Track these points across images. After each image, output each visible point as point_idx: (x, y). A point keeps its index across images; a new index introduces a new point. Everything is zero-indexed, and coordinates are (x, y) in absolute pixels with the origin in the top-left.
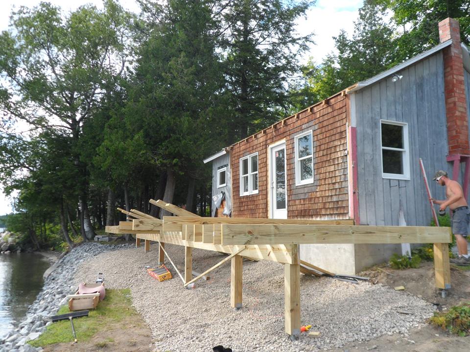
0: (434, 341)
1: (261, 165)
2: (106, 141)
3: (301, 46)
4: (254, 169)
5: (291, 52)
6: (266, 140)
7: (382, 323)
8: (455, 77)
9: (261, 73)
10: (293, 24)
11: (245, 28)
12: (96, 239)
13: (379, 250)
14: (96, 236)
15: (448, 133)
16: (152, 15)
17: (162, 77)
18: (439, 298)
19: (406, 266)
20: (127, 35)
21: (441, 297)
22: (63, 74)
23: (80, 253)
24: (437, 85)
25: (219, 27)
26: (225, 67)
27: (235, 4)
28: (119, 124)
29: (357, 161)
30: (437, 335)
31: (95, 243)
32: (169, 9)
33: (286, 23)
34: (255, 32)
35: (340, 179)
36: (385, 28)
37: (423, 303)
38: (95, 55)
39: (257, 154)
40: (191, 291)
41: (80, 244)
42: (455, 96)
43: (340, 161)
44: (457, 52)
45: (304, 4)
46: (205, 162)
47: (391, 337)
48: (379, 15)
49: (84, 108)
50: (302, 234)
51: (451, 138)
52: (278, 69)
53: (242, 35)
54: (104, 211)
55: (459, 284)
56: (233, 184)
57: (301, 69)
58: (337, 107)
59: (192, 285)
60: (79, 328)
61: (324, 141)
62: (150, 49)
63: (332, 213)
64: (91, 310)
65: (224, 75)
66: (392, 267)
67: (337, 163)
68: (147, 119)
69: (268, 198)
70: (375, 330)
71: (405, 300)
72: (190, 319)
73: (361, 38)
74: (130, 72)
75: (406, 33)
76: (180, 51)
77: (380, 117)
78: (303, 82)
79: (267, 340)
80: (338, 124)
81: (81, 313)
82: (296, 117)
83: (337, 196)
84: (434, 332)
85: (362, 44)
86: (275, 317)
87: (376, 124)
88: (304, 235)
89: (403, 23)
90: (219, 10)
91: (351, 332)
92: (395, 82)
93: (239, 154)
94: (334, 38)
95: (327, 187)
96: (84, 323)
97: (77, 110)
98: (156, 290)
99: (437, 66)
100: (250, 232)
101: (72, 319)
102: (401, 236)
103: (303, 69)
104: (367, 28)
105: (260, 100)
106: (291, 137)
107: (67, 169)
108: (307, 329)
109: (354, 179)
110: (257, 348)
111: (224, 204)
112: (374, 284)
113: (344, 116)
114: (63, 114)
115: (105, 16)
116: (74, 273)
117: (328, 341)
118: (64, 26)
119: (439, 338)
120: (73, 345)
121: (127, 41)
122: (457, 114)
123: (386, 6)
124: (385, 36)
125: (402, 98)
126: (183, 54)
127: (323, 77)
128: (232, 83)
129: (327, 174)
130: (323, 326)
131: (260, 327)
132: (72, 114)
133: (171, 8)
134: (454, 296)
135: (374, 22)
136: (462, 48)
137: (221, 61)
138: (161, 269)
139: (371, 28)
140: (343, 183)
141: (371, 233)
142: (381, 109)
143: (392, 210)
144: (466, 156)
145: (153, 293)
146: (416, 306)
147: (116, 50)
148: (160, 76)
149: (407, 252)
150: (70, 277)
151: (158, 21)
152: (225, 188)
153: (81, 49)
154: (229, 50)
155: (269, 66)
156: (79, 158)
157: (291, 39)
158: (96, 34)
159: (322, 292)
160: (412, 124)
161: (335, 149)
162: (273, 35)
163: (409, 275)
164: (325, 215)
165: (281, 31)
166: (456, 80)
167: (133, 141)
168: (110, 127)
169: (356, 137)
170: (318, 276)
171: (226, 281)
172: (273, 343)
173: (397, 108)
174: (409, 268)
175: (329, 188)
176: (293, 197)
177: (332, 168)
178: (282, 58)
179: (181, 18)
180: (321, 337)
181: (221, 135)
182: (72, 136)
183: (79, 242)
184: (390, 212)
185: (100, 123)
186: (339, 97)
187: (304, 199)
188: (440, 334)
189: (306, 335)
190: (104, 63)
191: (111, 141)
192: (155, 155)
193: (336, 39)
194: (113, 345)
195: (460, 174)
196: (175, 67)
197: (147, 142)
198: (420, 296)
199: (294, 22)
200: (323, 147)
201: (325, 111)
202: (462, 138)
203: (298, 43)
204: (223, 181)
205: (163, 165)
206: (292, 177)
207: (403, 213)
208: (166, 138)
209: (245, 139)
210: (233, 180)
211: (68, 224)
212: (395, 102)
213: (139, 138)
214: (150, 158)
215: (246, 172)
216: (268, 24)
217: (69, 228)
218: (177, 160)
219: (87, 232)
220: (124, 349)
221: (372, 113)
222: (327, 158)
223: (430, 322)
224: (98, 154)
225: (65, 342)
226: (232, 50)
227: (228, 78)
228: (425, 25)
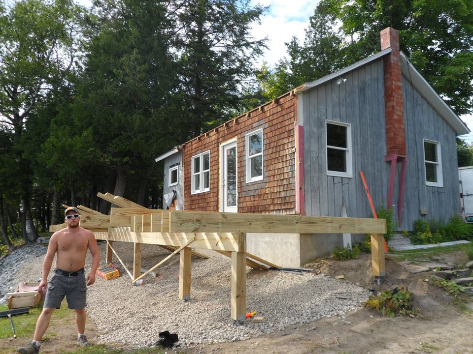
0: (368, 322)
1: (213, 163)
2: (52, 137)
3: (254, 50)
4: (206, 167)
5: (245, 56)
6: (218, 139)
7: (321, 308)
8: (394, 82)
9: (215, 74)
10: (247, 28)
11: (200, 29)
12: (38, 241)
13: (323, 243)
14: (39, 238)
15: (387, 135)
16: (104, 10)
17: (113, 73)
18: (375, 285)
19: (347, 258)
20: (76, 30)
21: (377, 284)
22: (6, 67)
23: (21, 255)
24: (378, 89)
25: (173, 27)
26: (178, 67)
27: (190, 5)
28: (66, 120)
29: (303, 158)
30: (371, 316)
31: (38, 245)
32: (122, 5)
33: (240, 26)
34: (209, 34)
35: (288, 176)
36: (334, 37)
37: (360, 290)
38: (41, 48)
39: (208, 152)
40: (140, 288)
41: (20, 247)
42: (393, 101)
43: (288, 158)
44: (395, 59)
45: (258, 9)
46: (157, 160)
47: (330, 319)
48: (329, 24)
49: (28, 104)
50: (248, 223)
51: (390, 140)
52: (232, 71)
53: (196, 35)
54: (48, 213)
55: (394, 272)
56: (184, 182)
57: (254, 72)
58: (286, 106)
59: (141, 281)
60: (18, 324)
61: (273, 139)
62: (100, 44)
63: (280, 208)
64: (32, 308)
65: (177, 75)
66: (334, 259)
67: (285, 160)
68: (96, 115)
69: (219, 196)
70: (315, 314)
71: (345, 287)
72: (137, 312)
73: (312, 45)
74: (79, 67)
75: (353, 42)
76: (133, 48)
77: (325, 118)
78: (256, 85)
79: (213, 326)
80: (287, 123)
81: (21, 311)
82: (247, 116)
83: (285, 192)
84: (368, 314)
85: (313, 51)
86: (222, 306)
87: (322, 124)
88: (250, 224)
89: (351, 33)
90: (174, 10)
91: (293, 316)
92: (339, 85)
93: (191, 152)
94: (286, 44)
95: (275, 184)
96: (24, 320)
97: (20, 106)
98: (103, 287)
99: (378, 72)
100: (198, 220)
101: (11, 316)
102: (341, 226)
103: (257, 73)
104: (317, 36)
105: (213, 101)
106: (242, 135)
107: (8, 166)
108: (253, 316)
109: (300, 175)
110: (203, 333)
111: (175, 203)
112: (317, 274)
113: (292, 115)
114: (5, 108)
115: (53, 8)
116: (14, 274)
117: (271, 325)
118: (8, 15)
119: (372, 318)
120: (11, 341)
121: (76, 36)
122: (395, 117)
123: (336, 15)
124: (334, 45)
125: (346, 101)
126: (135, 51)
127: (276, 83)
128: (186, 84)
129: (276, 170)
130: (267, 312)
131: (207, 315)
132: (15, 109)
133: (124, 4)
134: (389, 283)
135: (324, 30)
136: (401, 56)
137: (175, 61)
138: (109, 267)
139: (321, 36)
140: (291, 180)
141: (313, 223)
142: (326, 109)
143: (336, 205)
144: (402, 156)
145: (99, 291)
146: (354, 292)
147: (64, 44)
148: (110, 73)
149: (348, 244)
150: (9, 278)
151: (110, 16)
152: (177, 186)
153: (26, 41)
154: (183, 50)
155: (223, 68)
156: (21, 155)
157: (245, 42)
158: (43, 26)
159: (268, 283)
160: (355, 125)
161: (284, 147)
162: (228, 37)
163: (349, 265)
164: (273, 211)
165: (235, 34)
166: (395, 86)
167: (81, 137)
168: (56, 122)
169: (303, 135)
170: (265, 270)
171: (175, 277)
172: (219, 329)
173: (341, 109)
174: (350, 259)
175: (277, 184)
176: (243, 194)
177: (281, 165)
178: (236, 60)
179: (134, 14)
180: (265, 322)
181: (173, 134)
182: (14, 132)
183: (20, 244)
184: (334, 207)
185: (45, 119)
186: (288, 97)
187: (254, 196)
188: (374, 315)
189: (251, 321)
190: (51, 57)
191: (57, 138)
192: (105, 152)
193: (288, 45)
194: (56, 339)
195: (397, 174)
196: (127, 63)
197: (97, 140)
198: (358, 284)
199: (248, 25)
200: (272, 145)
201: (275, 111)
202: (399, 139)
203: (252, 47)
204: (174, 179)
205: (112, 163)
206: (242, 175)
207: (345, 208)
208: (116, 136)
209: (197, 138)
210: (185, 179)
211: (8, 227)
212: (339, 104)
213: (88, 135)
214: (99, 156)
215: (197, 170)
216: (222, 27)
217: (8, 230)
218: (128, 158)
219: (29, 234)
220: (67, 343)
221: (318, 114)
222: (276, 155)
223: (366, 305)
224: (42, 151)
225: (3, 338)
226: (186, 50)
227: (181, 78)
228: (370, 36)
